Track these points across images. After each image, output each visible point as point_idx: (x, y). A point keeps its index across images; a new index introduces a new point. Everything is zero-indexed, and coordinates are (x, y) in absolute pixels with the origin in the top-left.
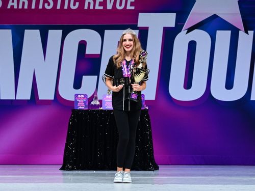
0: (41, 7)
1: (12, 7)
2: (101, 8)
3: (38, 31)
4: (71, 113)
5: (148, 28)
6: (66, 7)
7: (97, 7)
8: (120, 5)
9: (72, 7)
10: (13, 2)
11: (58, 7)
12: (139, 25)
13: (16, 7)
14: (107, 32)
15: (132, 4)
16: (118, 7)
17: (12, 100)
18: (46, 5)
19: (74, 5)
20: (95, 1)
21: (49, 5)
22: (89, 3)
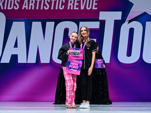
0: (42, 8)
1: (25, 8)
2: (78, 9)
3: (40, 22)
4: (60, 70)
5: (105, 20)
6: (57, 8)
7: (75, 8)
8: (89, 7)
9: (60, 8)
10: (25, 5)
11: (52, 8)
13: (27, 8)
14: (81, 23)
15: (96, 6)
16: (87, 8)
17: (25, 63)
18: (45, 7)
19: (62, 7)
20: (74, 4)
21: (47, 7)
22: (70, 6)
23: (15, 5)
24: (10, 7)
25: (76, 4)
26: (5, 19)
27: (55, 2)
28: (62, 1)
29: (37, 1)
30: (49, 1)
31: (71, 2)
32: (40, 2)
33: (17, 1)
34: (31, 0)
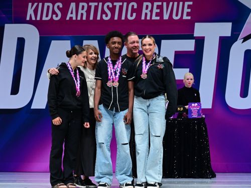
0: (99, 18)
1: (71, 18)
2: (158, 18)
3: (96, 41)
5: (204, 37)
6: (123, 18)
7: (154, 18)
8: (177, 15)
9: (129, 18)
10: (72, 13)
11: (116, 18)
12: (196, 35)
13: (74, 18)
14: (163, 42)
15: (188, 14)
16: (175, 17)
18: (104, 16)
19: (132, 16)
20: (151, 11)
21: (107, 16)
22: (146, 14)
23: (54, 12)
24: (47, 16)
25: (155, 11)
26: (39, 36)
27: (121, 8)
28: (133, 6)
29: (91, 6)
30: (111, 6)
31: (147, 8)
32: (96, 8)
33: (58, 7)
34: (81, 4)
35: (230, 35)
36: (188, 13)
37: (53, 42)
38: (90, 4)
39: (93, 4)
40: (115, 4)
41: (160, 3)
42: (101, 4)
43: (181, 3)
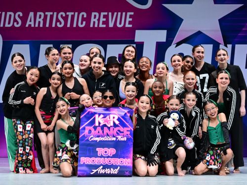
0: (54, 25)
1: (30, 25)
2: (104, 26)
5: (143, 42)
6: (75, 25)
7: (101, 25)
8: (120, 24)
9: (80, 25)
10: (30, 21)
11: (69, 25)
13: (33, 26)
14: (109, 46)
16: (118, 25)
18: (58, 24)
19: (82, 24)
20: (99, 20)
21: (61, 24)
22: (94, 22)
23: (15, 20)
24: (9, 23)
25: (102, 19)
26: (2, 40)
27: (73, 17)
28: (83, 15)
29: (47, 15)
30: (64, 15)
31: (95, 17)
32: (52, 17)
33: (19, 15)
34: (38, 14)
35: (165, 41)
36: (129, 22)
37: (14, 45)
38: (46, 13)
39: (49, 14)
40: (68, 13)
41: (106, 13)
42: (55, 13)
43: (124, 14)
